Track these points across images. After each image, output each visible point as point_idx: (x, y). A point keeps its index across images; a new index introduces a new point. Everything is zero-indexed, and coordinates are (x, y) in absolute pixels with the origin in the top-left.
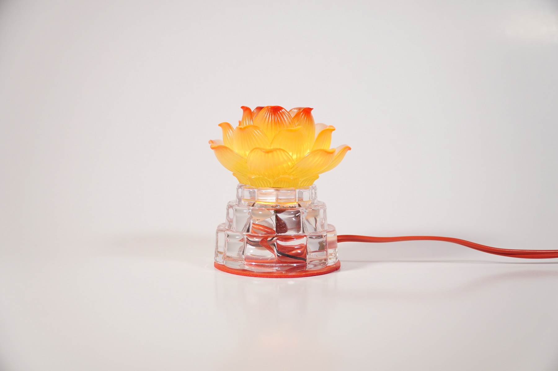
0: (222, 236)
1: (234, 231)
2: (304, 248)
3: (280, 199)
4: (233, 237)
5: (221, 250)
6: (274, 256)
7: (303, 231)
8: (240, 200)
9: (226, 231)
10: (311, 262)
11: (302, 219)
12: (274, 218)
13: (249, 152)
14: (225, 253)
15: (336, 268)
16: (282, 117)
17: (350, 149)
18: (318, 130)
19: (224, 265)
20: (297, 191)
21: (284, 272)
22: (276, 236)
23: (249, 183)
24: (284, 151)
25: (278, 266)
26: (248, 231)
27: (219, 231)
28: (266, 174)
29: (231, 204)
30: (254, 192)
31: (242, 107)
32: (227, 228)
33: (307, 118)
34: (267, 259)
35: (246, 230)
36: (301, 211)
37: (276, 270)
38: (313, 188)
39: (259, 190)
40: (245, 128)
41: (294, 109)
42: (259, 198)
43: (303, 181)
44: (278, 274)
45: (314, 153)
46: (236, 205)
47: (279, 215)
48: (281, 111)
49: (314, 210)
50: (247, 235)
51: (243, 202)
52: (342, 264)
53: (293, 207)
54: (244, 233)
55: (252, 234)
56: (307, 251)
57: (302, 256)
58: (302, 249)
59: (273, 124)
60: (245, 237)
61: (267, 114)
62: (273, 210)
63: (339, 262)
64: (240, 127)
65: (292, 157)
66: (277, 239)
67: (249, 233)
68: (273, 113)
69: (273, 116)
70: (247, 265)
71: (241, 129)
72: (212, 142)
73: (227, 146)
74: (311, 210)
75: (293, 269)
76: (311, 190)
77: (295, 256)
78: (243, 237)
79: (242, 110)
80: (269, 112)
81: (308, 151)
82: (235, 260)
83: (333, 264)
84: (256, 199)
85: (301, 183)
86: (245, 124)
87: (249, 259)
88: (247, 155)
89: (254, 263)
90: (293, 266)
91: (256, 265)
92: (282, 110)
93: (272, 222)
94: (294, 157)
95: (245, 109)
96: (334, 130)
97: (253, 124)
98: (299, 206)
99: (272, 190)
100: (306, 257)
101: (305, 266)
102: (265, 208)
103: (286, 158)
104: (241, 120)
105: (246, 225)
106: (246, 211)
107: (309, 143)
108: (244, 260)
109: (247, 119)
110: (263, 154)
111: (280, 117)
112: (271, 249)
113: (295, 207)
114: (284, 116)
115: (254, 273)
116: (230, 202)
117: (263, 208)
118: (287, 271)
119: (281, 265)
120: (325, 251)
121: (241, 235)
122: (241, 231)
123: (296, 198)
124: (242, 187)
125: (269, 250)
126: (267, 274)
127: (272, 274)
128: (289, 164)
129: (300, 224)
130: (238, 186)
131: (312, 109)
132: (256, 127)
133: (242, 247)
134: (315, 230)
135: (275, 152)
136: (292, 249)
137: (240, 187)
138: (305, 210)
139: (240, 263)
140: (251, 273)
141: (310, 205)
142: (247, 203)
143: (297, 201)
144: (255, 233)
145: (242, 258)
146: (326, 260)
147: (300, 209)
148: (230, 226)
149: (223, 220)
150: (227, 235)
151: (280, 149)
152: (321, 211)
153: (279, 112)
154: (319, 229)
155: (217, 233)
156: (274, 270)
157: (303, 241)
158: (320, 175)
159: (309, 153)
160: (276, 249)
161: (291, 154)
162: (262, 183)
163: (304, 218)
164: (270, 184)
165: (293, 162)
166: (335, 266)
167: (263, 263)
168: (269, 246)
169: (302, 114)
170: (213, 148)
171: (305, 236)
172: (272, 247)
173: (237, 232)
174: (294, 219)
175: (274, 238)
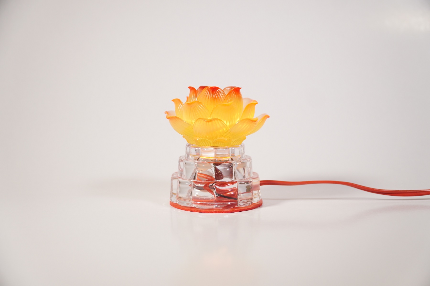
0: (175, 182)
1: (185, 178)
2: (236, 190)
3: (218, 155)
4: (184, 183)
5: (174, 191)
6: (214, 197)
7: (235, 178)
8: (188, 155)
9: (178, 178)
10: (241, 200)
11: (234, 169)
12: (213, 169)
13: (195, 121)
14: (177, 194)
15: (259, 205)
16: (218, 95)
17: (269, 117)
18: (245, 104)
19: (177, 204)
20: (230, 148)
21: (221, 209)
22: (215, 182)
23: (195, 143)
24: (220, 120)
25: (217, 204)
26: (194, 178)
27: (173, 178)
28: (207, 137)
29: (181, 158)
30: (199, 150)
31: (189, 87)
32: (179, 176)
33: (237, 95)
34: (209, 199)
35: (193, 177)
36: (233, 164)
37: (216, 207)
38: (242, 147)
39: (202, 148)
40: (192, 103)
41: (228, 87)
42: (203, 154)
43: (234, 142)
44: (217, 211)
45: (242, 121)
46: (186, 159)
47: (217, 167)
48: (217, 91)
49: (243, 163)
50: (194, 182)
51: (190, 157)
52: (264, 202)
53: (227, 161)
54: (192, 180)
55: (197, 181)
56: (238, 193)
57: (234, 197)
58: (234, 191)
59: (212, 100)
60: (192, 183)
61: (208, 93)
62: (212, 163)
63: (261, 200)
64: (188, 102)
65: (226, 125)
66: (216, 185)
67: (195, 180)
68: (212, 92)
69: (212, 94)
70: (194, 203)
71: (188, 104)
72: (167, 113)
73: (178, 116)
74: (241, 162)
75: (228, 206)
76: (240, 148)
77: (229, 197)
78: (191, 184)
79: (189, 89)
80: (209, 91)
81: (238, 119)
82: (185, 200)
83: (257, 202)
84: (200, 155)
85: (233, 143)
86: (191, 100)
87: (195, 199)
88: (193, 123)
89: (200, 202)
90: (228, 204)
91: (200, 203)
92: (219, 90)
93: (212, 171)
94: (228, 124)
95: (191, 89)
96: (257, 104)
97: (197, 100)
98: (232, 159)
99: (212, 149)
100: (237, 197)
101: (236, 204)
102: (207, 161)
103: (221, 125)
104: (188, 95)
105: (193, 174)
106: (193, 164)
107: (239, 114)
108: (192, 200)
109: (193, 96)
110: (205, 122)
111: (217, 95)
112: (211, 192)
113: (229, 161)
114: (220, 94)
115: (199, 210)
116: (181, 157)
117: (206, 162)
118: (223, 208)
119: (219, 203)
120: (251, 192)
121: (189, 181)
122: (189, 178)
123: (229, 154)
124: (190, 146)
125: (210, 192)
126: (209, 210)
127: (212, 210)
128: (224, 129)
129: (233, 173)
130: (187, 145)
131: (241, 88)
132: (199, 103)
133: (190, 190)
134: (244, 177)
135: (213, 122)
136: (227, 191)
137: (188, 146)
138: (236, 163)
139: (188, 202)
140: (197, 210)
141: (240, 159)
142: (193, 158)
143: (230, 156)
144: (200, 180)
145: (190, 198)
146: (252, 199)
147: (233, 162)
148: (181, 174)
149: (176, 169)
150: (179, 182)
151: (217, 119)
152: (248, 164)
153: (216, 92)
154: (247, 176)
155: (172, 180)
156: (214, 207)
157: (235, 186)
158: (246, 137)
159: (238, 121)
160: (215, 192)
161: (225, 122)
162: (204, 143)
163: (236, 168)
164: (210, 144)
165: (227, 128)
166: (258, 203)
167: (206, 202)
168: (210, 189)
169: (233, 92)
170: (168, 118)
171: (237, 182)
172: (212, 190)
173: (186, 179)
174: (228, 169)
175: (213, 184)
